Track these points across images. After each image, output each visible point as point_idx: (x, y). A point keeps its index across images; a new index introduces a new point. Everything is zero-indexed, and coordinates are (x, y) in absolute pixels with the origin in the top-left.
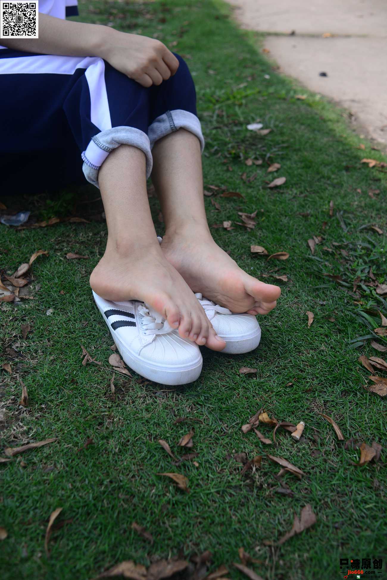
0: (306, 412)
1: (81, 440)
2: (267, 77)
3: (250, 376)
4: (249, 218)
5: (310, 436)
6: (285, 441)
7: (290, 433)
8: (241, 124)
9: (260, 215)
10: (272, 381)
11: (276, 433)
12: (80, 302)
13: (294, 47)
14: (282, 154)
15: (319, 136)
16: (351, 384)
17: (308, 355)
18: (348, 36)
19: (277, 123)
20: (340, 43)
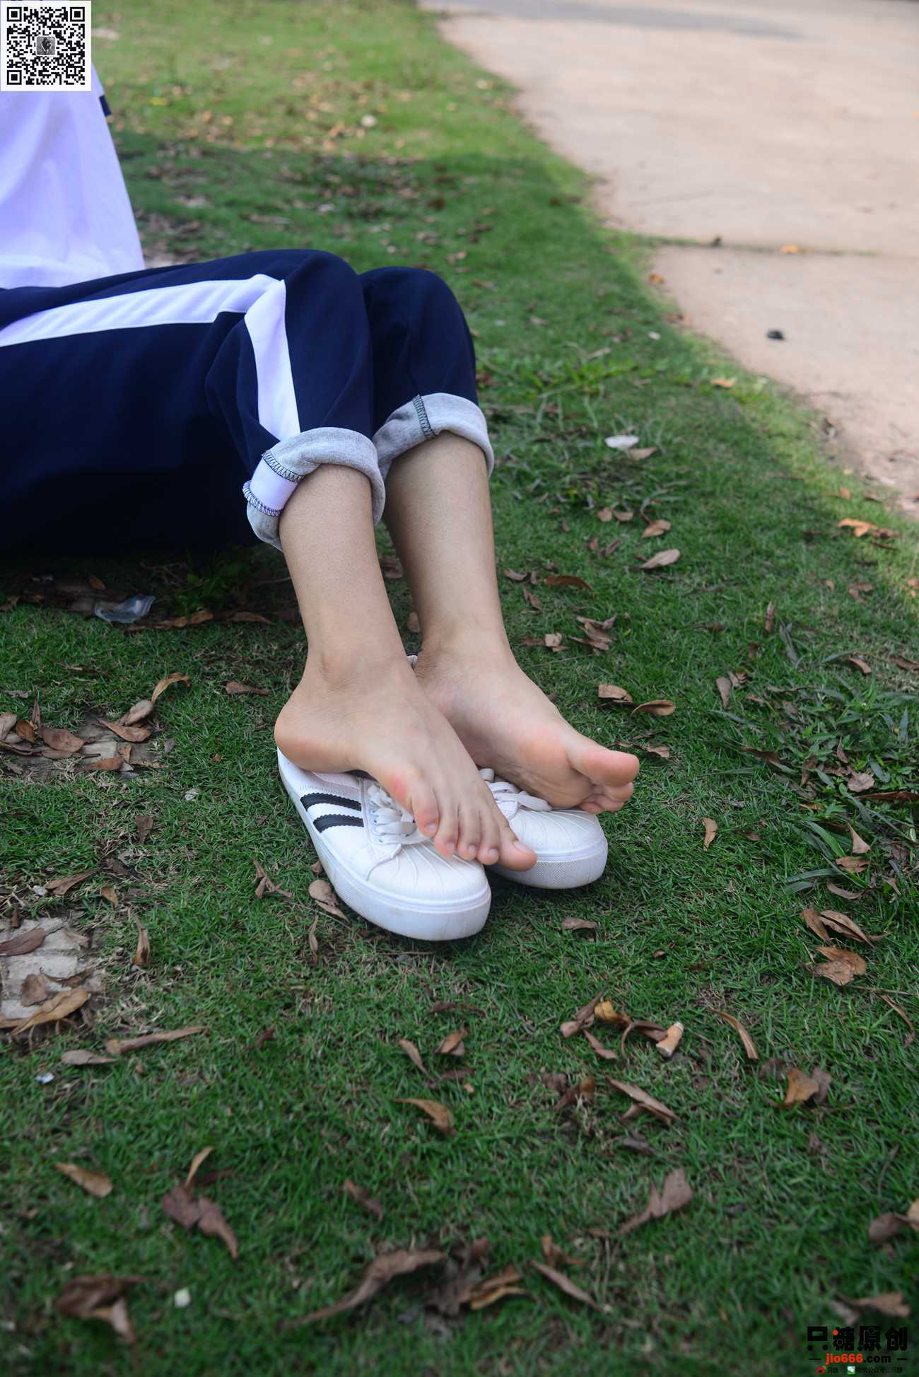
0: (689, 1007)
1: (251, 1033)
2: (655, 336)
3: (582, 933)
4: (599, 628)
5: (692, 1051)
6: (644, 1057)
7: (654, 1042)
8: (593, 435)
9: (620, 623)
10: (625, 947)
11: (626, 1042)
12: (251, 778)
13: (718, 271)
14: (676, 502)
15: (755, 466)
16: (781, 960)
17: (699, 901)
18: (835, 253)
19: (669, 436)
20: (818, 269)
